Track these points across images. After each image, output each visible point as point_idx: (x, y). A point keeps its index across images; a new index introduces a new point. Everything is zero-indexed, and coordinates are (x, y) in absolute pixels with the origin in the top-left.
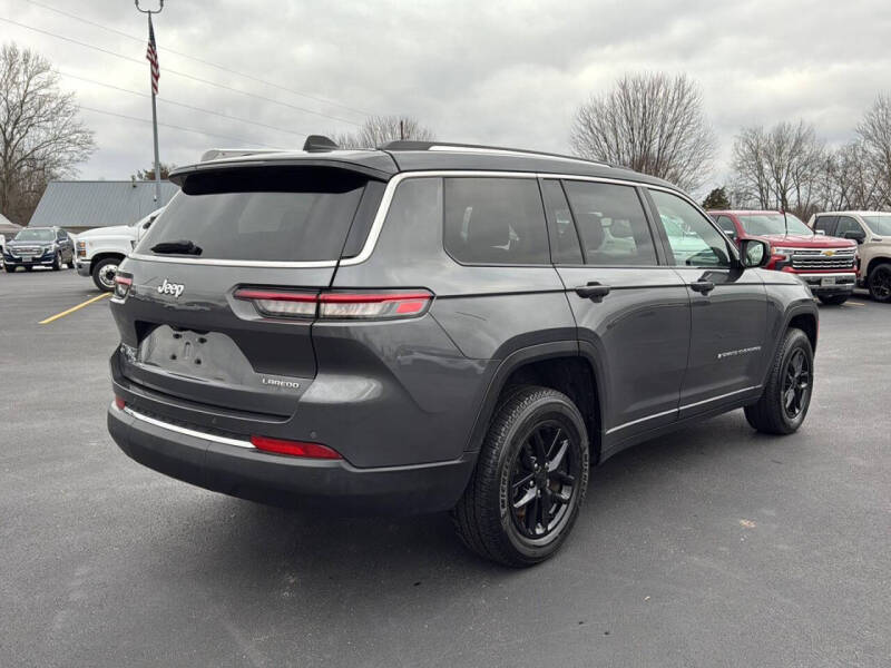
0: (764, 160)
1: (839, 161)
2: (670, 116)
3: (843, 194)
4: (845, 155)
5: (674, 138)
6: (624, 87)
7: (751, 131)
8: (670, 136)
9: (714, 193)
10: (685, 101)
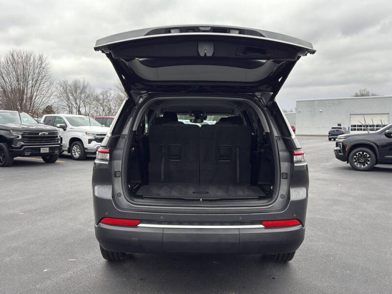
0: (70, 95)
1: (101, 97)
2: (37, 71)
3: (104, 110)
4: (103, 95)
5: (39, 82)
6: (12, 55)
7: (63, 81)
8: (36, 81)
9: (47, 107)
10: (43, 65)
